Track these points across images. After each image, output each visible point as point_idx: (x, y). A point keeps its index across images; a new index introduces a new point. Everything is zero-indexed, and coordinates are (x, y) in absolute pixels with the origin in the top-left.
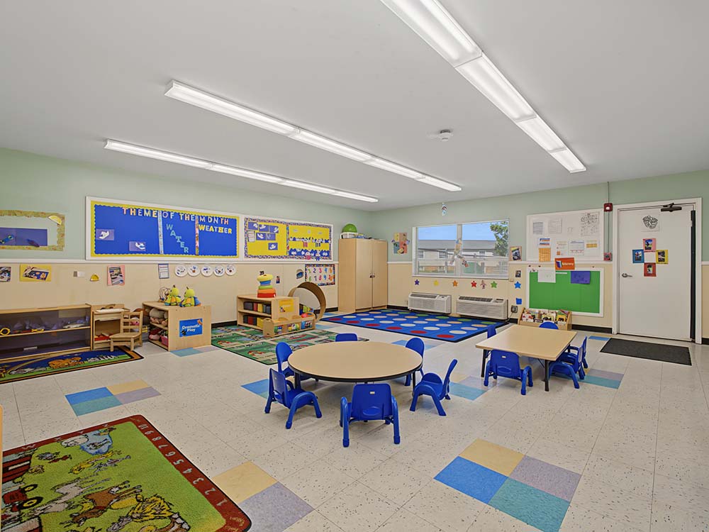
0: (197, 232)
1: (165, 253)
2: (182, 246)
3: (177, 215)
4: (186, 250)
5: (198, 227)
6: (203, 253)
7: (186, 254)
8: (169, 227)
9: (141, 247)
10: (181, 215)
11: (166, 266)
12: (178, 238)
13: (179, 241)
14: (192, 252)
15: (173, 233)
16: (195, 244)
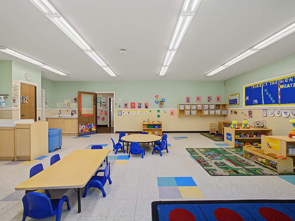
0: (279, 90)
1: (265, 104)
2: (271, 100)
3: (269, 83)
4: (274, 101)
5: (280, 87)
6: (282, 102)
7: (274, 103)
8: (266, 90)
9: (256, 102)
10: (271, 83)
11: (266, 110)
12: (270, 95)
13: (270, 97)
14: (276, 102)
15: (267, 93)
16: (278, 97)
